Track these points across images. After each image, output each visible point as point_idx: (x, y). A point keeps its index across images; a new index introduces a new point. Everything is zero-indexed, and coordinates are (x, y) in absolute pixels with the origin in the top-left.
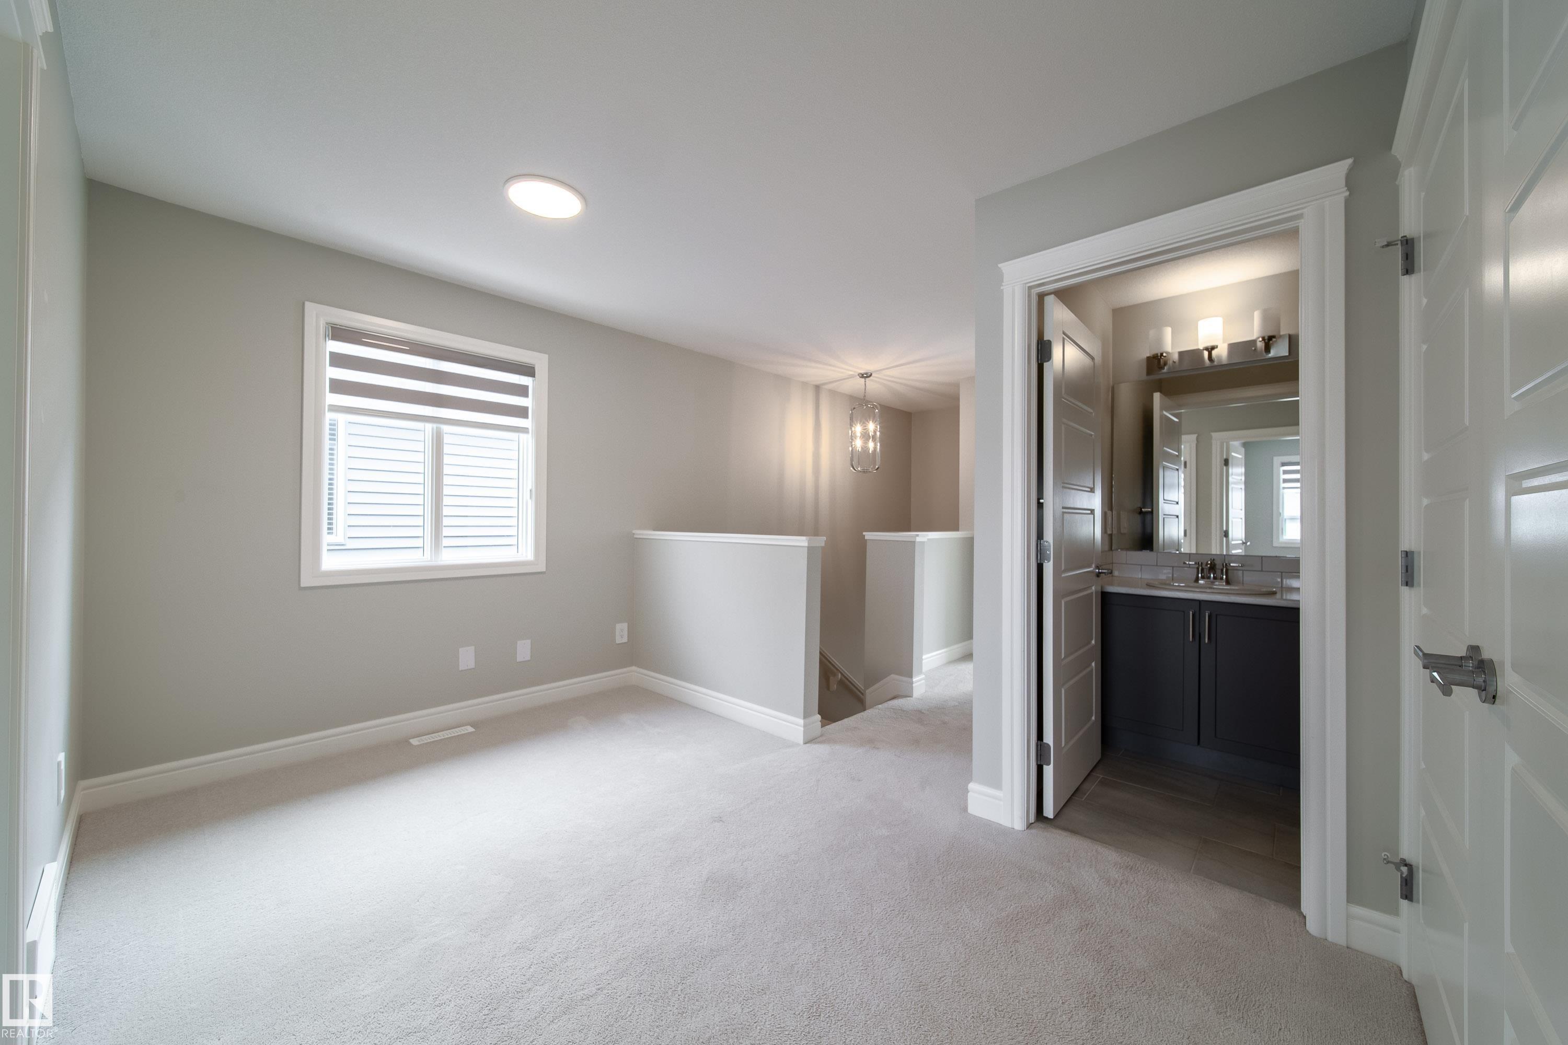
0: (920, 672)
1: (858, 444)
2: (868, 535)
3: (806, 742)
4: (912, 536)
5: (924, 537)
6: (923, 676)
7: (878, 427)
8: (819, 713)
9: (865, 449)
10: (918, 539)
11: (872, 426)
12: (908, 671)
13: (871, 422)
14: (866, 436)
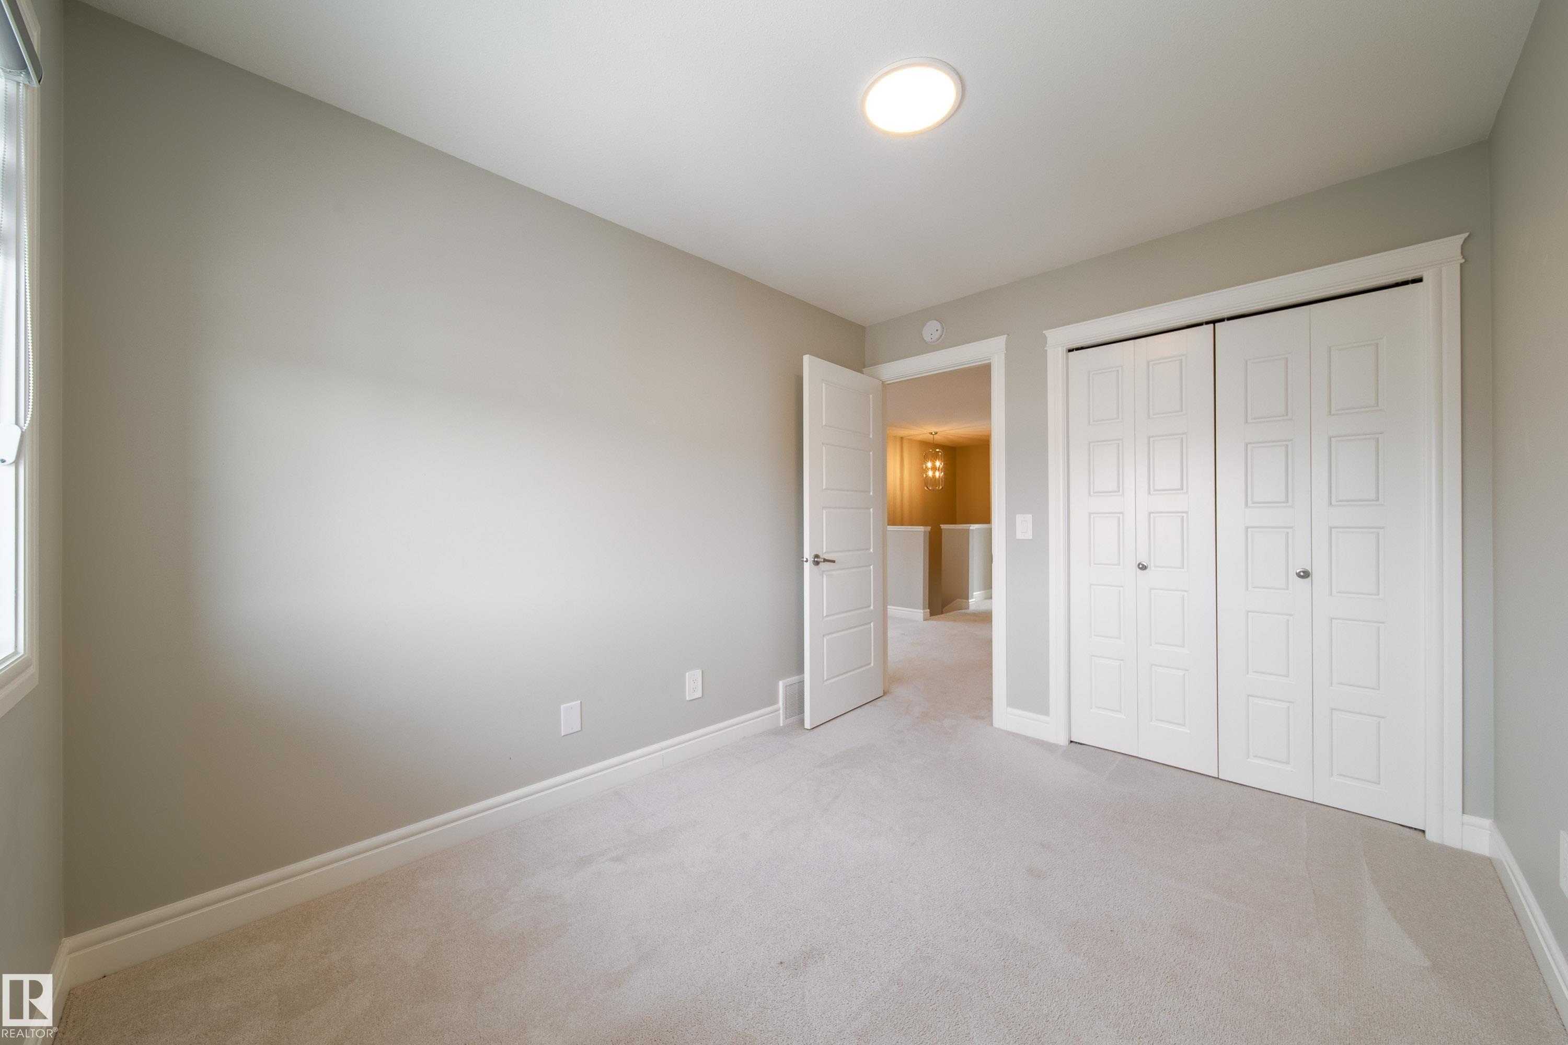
0: (972, 598)
1: (930, 474)
2: (943, 526)
3: (924, 620)
4: (967, 526)
5: (974, 527)
6: (974, 600)
7: (942, 464)
8: (929, 608)
9: (934, 476)
10: (971, 528)
11: (938, 464)
12: (967, 597)
13: (937, 461)
14: (934, 468)
